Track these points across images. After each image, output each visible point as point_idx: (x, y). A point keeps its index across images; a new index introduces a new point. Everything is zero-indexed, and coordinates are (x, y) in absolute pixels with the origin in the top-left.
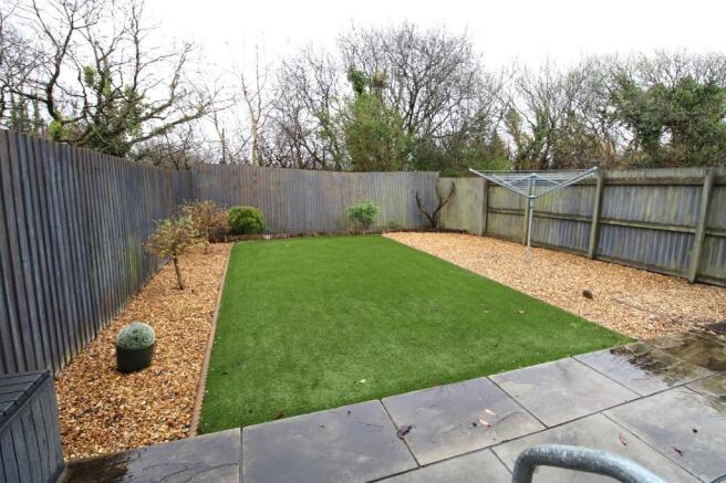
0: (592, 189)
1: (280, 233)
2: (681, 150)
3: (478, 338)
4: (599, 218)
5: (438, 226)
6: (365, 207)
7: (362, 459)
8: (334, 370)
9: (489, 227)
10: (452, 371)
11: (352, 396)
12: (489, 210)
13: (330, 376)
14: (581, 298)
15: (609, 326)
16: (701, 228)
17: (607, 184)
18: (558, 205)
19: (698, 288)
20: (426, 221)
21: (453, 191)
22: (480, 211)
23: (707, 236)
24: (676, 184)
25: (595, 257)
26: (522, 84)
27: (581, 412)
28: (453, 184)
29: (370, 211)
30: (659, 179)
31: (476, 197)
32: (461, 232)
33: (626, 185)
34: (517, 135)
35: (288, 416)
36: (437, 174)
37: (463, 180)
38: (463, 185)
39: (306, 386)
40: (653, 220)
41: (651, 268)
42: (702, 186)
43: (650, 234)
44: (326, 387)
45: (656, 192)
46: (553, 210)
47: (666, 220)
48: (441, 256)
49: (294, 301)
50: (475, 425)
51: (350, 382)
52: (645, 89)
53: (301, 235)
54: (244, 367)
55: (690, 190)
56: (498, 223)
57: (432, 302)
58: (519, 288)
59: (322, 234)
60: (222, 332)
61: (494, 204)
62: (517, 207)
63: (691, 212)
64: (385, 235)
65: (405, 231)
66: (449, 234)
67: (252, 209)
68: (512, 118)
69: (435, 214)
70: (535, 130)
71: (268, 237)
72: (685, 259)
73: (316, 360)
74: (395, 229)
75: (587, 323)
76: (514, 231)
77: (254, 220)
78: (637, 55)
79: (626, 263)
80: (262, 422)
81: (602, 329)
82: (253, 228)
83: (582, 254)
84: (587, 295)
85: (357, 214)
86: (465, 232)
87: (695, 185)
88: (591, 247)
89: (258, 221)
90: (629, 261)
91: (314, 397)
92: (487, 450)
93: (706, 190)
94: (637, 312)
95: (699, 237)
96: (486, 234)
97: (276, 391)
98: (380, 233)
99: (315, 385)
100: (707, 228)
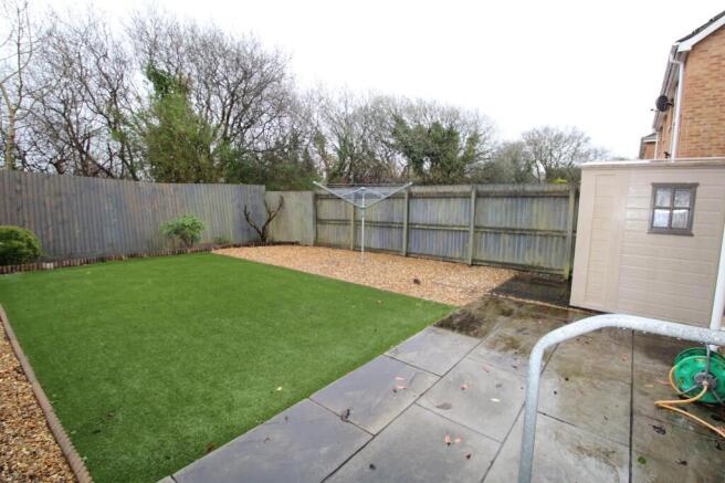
0: (401, 201)
1: (65, 260)
2: (438, 175)
3: (359, 328)
4: (408, 224)
5: (267, 241)
6: (188, 222)
7: (324, 450)
8: (240, 388)
9: (319, 237)
10: (353, 358)
11: (277, 405)
12: (318, 221)
13: (240, 395)
14: (413, 285)
15: (439, 301)
16: (472, 226)
17: (411, 196)
18: (378, 215)
19: (474, 267)
20: (255, 235)
21: (282, 204)
22: (310, 222)
23: (476, 232)
24: (455, 196)
25: (407, 255)
26: (325, 111)
27: (455, 361)
28: (282, 198)
29: (195, 227)
30: (445, 193)
31: (306, 210)
32: (293, 244)
33: (424, 198)
34: (324, 156)
35: (219, 445)
36: (264, 187)
37: (292, 194)
38: (292, 198)
39: (219, 412)
40: (443, 223)
41: (445, 259)
42: (470, 197)
43: (441, 233)
44: (243, 405)
45: (444, 201)
46: (374, 220)
47: (451, 222)
48: (287, 266)
49: (142, 332)
50: (395, 391)
51: (267, 393)
52: (411, 127)
53: (102, 260)
54: (120, 417)
55: (463, 201)
56: (328, 233)
57: (303, 307)
58: (367, 284)
59: (133, 256)
60: (53, 387)
61: (323, 216)
62: (343, 217)
63: (465, 216)
64: (213, 252)
65: (235, 246)
66: (282, 247)
67: (16, 228)
68: (319, 139)
69: (264, 228)
70: (340, 153)
71: (49, 265)
72: (464, 249)
73: (214, 384)
74: (226, 246)
75: (425, 302)
76: (343, 239)
77: (25, 244)
78: (405, 101)
79: (429, 257)
80: (191, 462)
81: (437, 304)
82: (22, 255)
83: (397, 253)
84: (416, 281)
85: (179, 231)
86: (296, 243)
87: (466, 196)
88: (404, 248)
89: (30, 245)
90: (430, 255)
91: (236, 419)
92: (413, 406)
93: (473, 201)
94: (450, 289)
95: (472, 233)
96: (317, 244)
97: (185, 427)
98: (207, 249)
99: (230, 409)
100: (476, 227)
